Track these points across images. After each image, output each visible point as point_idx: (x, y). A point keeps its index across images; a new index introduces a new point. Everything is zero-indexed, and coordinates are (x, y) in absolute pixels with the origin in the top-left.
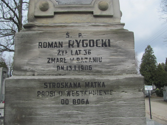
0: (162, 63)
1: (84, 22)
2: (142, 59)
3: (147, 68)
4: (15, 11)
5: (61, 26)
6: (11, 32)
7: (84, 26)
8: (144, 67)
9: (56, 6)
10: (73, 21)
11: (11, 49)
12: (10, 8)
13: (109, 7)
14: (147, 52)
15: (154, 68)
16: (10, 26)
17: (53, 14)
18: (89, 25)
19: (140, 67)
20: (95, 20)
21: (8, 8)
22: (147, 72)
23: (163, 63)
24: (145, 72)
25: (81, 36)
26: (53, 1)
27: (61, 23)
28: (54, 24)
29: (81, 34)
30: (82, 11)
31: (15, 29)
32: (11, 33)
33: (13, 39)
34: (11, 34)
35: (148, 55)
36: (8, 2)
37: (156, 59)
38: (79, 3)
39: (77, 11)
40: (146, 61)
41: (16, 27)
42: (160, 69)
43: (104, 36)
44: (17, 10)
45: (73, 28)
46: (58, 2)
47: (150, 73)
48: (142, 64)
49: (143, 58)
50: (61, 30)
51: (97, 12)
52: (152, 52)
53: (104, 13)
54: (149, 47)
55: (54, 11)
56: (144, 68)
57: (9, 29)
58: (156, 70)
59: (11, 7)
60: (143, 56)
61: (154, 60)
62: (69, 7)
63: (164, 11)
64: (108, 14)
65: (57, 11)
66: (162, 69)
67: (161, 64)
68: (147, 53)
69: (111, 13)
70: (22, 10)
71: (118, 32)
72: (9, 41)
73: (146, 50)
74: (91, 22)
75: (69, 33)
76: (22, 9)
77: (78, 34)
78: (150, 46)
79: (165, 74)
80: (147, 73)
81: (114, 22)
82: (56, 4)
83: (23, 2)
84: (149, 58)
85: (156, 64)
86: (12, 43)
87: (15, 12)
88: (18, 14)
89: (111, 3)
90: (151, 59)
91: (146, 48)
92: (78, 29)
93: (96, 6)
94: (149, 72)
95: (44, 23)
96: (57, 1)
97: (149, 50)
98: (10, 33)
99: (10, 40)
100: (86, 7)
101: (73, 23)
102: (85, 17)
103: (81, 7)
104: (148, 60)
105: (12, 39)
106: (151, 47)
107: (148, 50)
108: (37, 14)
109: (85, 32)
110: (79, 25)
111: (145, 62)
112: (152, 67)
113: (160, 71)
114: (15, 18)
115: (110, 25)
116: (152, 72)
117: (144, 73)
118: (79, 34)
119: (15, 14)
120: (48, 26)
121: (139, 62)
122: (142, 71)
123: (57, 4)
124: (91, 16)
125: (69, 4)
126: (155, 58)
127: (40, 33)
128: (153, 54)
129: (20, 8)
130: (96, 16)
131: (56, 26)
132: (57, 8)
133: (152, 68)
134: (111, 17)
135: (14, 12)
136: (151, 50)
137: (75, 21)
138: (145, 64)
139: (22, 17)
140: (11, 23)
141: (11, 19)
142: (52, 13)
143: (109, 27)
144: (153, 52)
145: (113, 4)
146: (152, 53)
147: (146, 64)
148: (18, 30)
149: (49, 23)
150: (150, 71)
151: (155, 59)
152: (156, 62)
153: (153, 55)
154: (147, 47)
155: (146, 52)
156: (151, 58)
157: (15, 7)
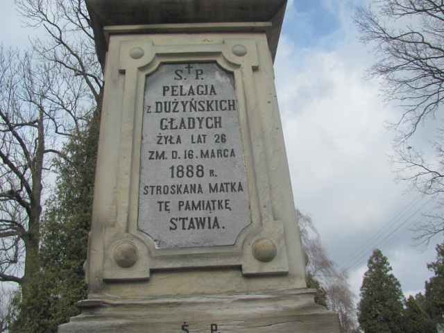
0: (417, 295)
1: (221, 291)
2: (362, 287)
3: (379, 313)
4: (24, 173)
5: (168, 304)
6: (10, 228)
7: (221, 303)
8: (369, 309)
9: (154, 254)
10: (195, 289)
11: (8, 275)
12: (11, 166)
13: (278, 252)
14: (374, 267)
15: (396, 310)
16: (8, 211)
17: (147, 275)
18: (232, 300)
19: (360, 310)
20: (245, 284)
21: (6, 166)
22: (378, 322)
23: (420, 293)
24: (373, 325)
25: (216, 330)
26: (146, 242)
27: (168, 296)
28: (151, 299)
29: (216, 325)
30: (216, 265)
31: (20, 219)
32: (11, 230)
33: (14, 247)
34: (8, 233)
35: (377, 276)
36: (8, 151)
37: (400, 285)
38: (207, 244)
39: (205, 265)
40: (372, 293)
41: (24, 213)
42: (415, 311)
43: (270, 328)
44: (29, 171)
45: (195, 309)
46: (158, 242)
47: (387, 327)
48: (362, 301)
49: (364, 286)
50: (167, 315)
51: (252, 266)
52: (388, 267)
53: (268, 268)
54: (377, 254)
55: (150, 267)
56: (370, 312)
57: (4, 218)
58: (403, 317)
59: (14, 163)
60: (366, 281)
61: (395, 290)
62: (184, 257)
63: (405, 161)
64: (275, 270)
65: (156, 267)
66: (421, 313)
67: (415, 298)
68: (373, 270)
69: (282, 268)
70: (43, 170)
71: (303, 315)
72: (4, 252)
73: (370, 262)
74: (238, 291)
75: (187, 326)
76: (42, 168)
77: (210, 326)
78: (379, 252)
79: (429, 327)
80: (378, 326)
81: (291, 287)
82: (154, 247)
83: (46, 149)
84: (382, 283)
85: (401, 300)
86: (12, 258)
87: (25, 175)
88: (31, 182)
89: (283, 243)
90: (387, 288)
91: (371, 258)
92: (209, 312)
93: (248, 251)
94: (386, 324)
95: (126, 295)
96: (155, 241)
97: (378, 263)
98: (7, 229)
99: (6, 250)
100: (225, 256)
101: (196, 294)
102: (223, 279)
103: (214, 256)
104: (380, 289)
105: (12, 246)
106: (384, 254)
107: (374, 261)
108: (109, 275)
109: (225, 320)
110: (210, 300)
111: (371, 295)
112: (390, 308)
113: (414, 319)
114: (22, 193)
115: (283, 296)
116: (392, 324)
117: (373, 327)
118: (212, 327)
119: (24, 182)
120: (136, 304)
121: (355, 296)
122: (364, 321)
123: (157, 248)
124: (237, 276)
125: (184, 246)
126: (398, 283)
127: (120, 326)
128: (389, 273)
129: (36, 165)
130: (249, 276)
131: (155, 304)
132: (156, 258)
133: (392, 310)
134: (283, 275)
135: (21, 177)
136: (385, 263)
137: (200, 291)
138: (371, 302)
139: (41, 187)
140: (11, 205)
141: (13, 195)
142: (145, 271)
143: (280, 302)
144: (391, 268)
145: (286, 244)
146: (388, 270)
147: (375, 300)
148: (28, 221)
149: (138, 295)
150: (387, 320)
151: (397, 286)
152: (400, 293)
153: (391, 276)
154: (371, 254)
155: (370, 268)
156: (385, 284)
157: (23, 164)
